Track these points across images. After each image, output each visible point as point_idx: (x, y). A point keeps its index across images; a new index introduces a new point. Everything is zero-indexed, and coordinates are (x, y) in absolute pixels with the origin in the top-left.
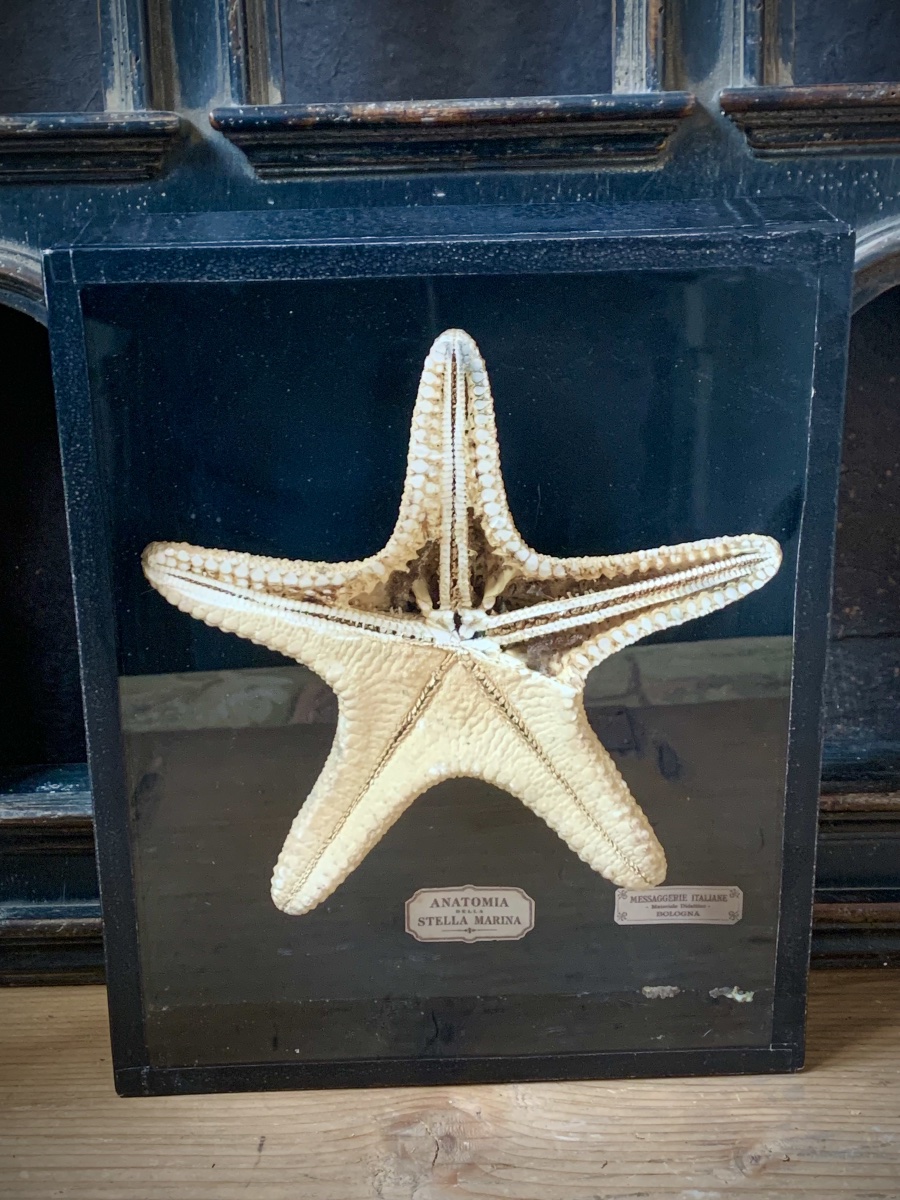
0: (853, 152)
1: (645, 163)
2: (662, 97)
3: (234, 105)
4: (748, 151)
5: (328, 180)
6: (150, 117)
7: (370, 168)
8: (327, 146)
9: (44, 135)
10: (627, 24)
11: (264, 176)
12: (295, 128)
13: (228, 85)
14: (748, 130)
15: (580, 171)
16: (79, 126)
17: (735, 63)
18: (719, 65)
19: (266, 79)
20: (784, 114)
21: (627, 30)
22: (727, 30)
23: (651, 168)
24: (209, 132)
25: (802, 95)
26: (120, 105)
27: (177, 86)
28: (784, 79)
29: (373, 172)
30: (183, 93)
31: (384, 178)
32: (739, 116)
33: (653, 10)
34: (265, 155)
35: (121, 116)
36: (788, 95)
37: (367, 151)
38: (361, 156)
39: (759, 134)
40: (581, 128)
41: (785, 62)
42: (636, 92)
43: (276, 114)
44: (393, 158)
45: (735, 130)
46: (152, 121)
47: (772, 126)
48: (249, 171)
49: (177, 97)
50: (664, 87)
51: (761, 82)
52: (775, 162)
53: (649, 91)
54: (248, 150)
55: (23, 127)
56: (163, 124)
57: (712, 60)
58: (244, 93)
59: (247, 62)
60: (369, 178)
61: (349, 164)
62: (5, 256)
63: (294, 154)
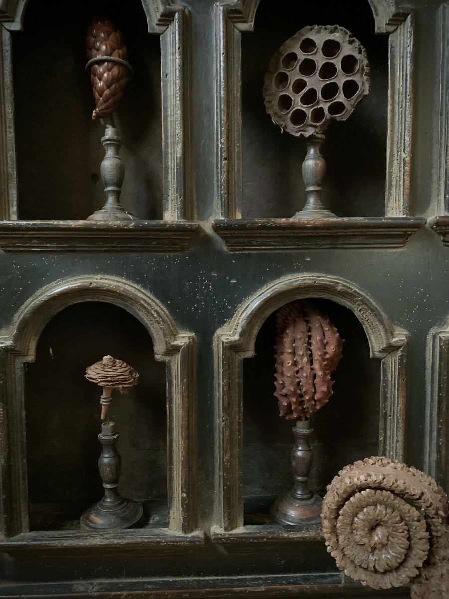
1: (398, 247)
3: (222, 218)
4: (442, 243)
5: (259, 252)
6: (182, 222)
7: (279, 247)
8: (261, 237)
9: (137, 229)
10: (393, 188)
11: (231, 250)
12: (249, 228)
13: (219, 211)
14: (444, 234)
16: (154, 226)
17: (440, 206)
18: (430, 207)
19: (236, 209)
24: (210, 231)
26: (171, 217)
27: (195, 211)
30: (198, 214)
31: (284, 251)
34: (234, 240)
35: (172, 222)
37: (279, 239)
38: (275, 241)
42: (399, 216)
43: (239, 223)
44: (290, 243)
46: (185, 224)
48: (225, 248)
49: (195, 216)
50: (411, 215)
53: (404, 216)
54: (225, 238)
55: (128, 225)
56: (191, 226)
58: (227, 213)
59: (229, 200)
60: (277, 251)
61: (269, 245)
62: (115, 283)
63: (246, 240)
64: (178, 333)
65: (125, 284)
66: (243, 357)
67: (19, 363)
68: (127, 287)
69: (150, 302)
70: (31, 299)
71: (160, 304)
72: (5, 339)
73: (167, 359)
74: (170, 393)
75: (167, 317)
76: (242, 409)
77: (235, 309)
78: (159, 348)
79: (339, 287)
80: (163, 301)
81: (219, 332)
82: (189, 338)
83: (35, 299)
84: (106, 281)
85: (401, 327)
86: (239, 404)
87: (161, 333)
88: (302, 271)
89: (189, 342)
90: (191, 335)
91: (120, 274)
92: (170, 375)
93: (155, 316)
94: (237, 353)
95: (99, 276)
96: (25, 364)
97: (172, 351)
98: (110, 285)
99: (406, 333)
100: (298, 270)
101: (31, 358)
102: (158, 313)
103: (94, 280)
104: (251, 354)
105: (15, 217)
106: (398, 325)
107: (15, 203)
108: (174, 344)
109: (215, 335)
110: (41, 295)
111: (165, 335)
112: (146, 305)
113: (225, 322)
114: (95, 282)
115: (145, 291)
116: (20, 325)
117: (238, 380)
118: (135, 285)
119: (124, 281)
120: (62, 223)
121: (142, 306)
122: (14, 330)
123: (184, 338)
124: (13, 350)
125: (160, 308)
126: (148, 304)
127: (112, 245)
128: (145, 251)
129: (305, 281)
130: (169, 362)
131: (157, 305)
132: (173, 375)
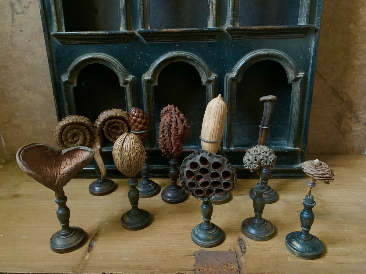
0: (249, 39)
1: (213, 40)
2: (216, 28)
3: (142, 29)
4: (231, 38)
5: (158, 43)
6: (127, 31)
7: (165, 41)
8: (157, 37)
9: (109, 35)
10: (210, 15)
11: (147, 42)
12: (152, 33)
13: (141, 26)
14: (231, 34)
15: (202, 42)
16: (115, 33)
17: (229, 23)
18: (226, 23)
19: (147, 25)
20: (237, 31)
21: (210, 17)
22: (228, 17)
23: (214, 41)
24: (138, 34)
25: (241, 28)
26: (122, 29)
27: (132, 26)
28: (238, 25)
29: (166, 42)
30: (133, 27)
31: (168, 42)
32: (229, 32)
33: (215, 13)
34: (147, 38)
35: (122, 31)
36: (238, 28)
38: (164, 39)
39: (233, 35)
40: (202, 34)
41: (238, 23)
42: (212, 27)
43: (149, 31)
45: (229, 35)
46: (128, 32)
47: (235, 34)
48: (145, 41)
49: (132, 28)
50: (216, 27)
51: (233, 26)
52: (236, 40)
53: (214, 27)
54: (144, 37)
55: (106, 33)
56: (129, 33)
57: (225, 22)
58: (144, 27)
59: (144, 22)
60: (165, 43)
61: (162, 40)
62: (103, 56)
63: (152, 38)
64: (128, 76)
65: (107, 56)
66: (153, 85)
67: (71, 87)
68: (107, 58)
69: (117, 63)
70: (73, 63)
71: (121, 64)
72: (65, 78)
73: (124, 86)
74: (127, 99)
75: (124, 69)
76: (154, 105)
77: (149, 66)
78: (121, 82)
79: (188, 57)
80: (122, 63)
81: (144, 75)
82: (132, 78)
83: (74, 63)
84: (100, 55)
85: (214, 73)
86: (153, 103)
87: (121, 75)
88: (175, 51)
89: (132, 79)
90: (133, 77)
91: (105, 53)
92: (126, 92)
93: (118, 69)
94: (151, 84)
95: (97, 53)
96: (73, 87)
97: (126, 83)
98: (101, 57)
99: (216, 75)
100: (174, 50)
101: (75, 85)
102: (119, 68)
103: (95, 55)
104: (156, 84)
105: (64, 30)
106: (213, 73)
107: (64, 25)
108: (126, 80)
109: (143, 77)
110: (77, 61)
111: (123, 76)
112: (115, 65)
113: (146, 72)
114: (95, 56)
115: (114, 59)
116: (70, 72)
117: (152, 94)
118: (111, 57)
119: (107, 55)
120: (81, 33)
121: (114, 65)
122: (68, 74)
123: (130, 78)
124: (68, 82)
125: (120, 66)
126: (116, 64)
127: (101, 41)
128: (114, 43)
129: (175, 55)
130: (126, 87)
131: (119, 64)
132: (127, 92)
